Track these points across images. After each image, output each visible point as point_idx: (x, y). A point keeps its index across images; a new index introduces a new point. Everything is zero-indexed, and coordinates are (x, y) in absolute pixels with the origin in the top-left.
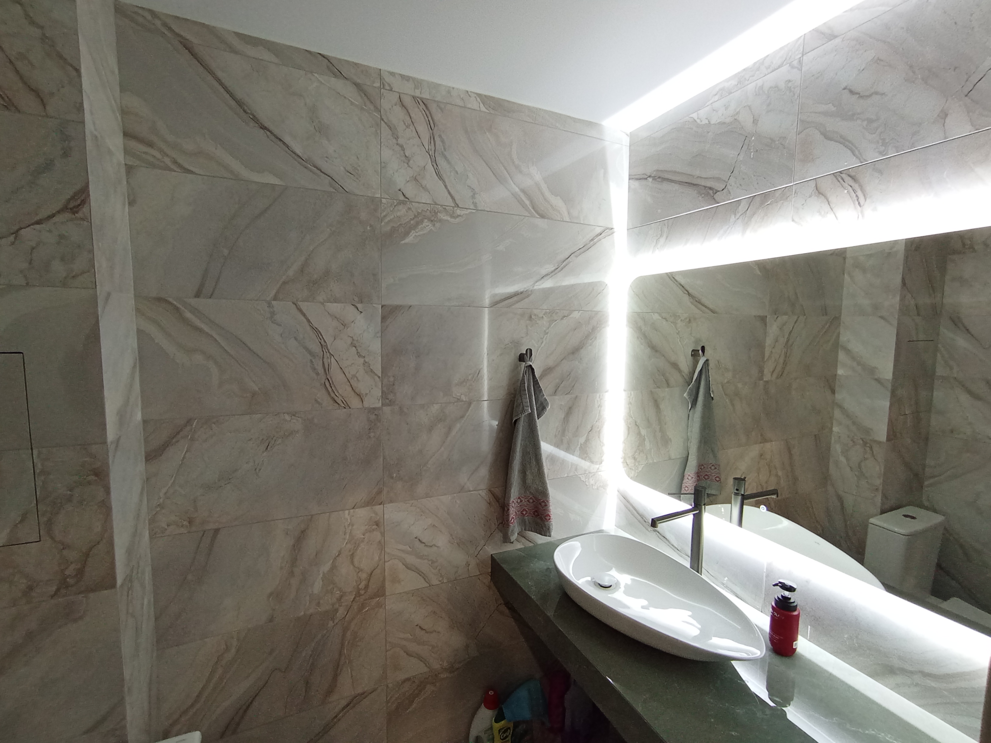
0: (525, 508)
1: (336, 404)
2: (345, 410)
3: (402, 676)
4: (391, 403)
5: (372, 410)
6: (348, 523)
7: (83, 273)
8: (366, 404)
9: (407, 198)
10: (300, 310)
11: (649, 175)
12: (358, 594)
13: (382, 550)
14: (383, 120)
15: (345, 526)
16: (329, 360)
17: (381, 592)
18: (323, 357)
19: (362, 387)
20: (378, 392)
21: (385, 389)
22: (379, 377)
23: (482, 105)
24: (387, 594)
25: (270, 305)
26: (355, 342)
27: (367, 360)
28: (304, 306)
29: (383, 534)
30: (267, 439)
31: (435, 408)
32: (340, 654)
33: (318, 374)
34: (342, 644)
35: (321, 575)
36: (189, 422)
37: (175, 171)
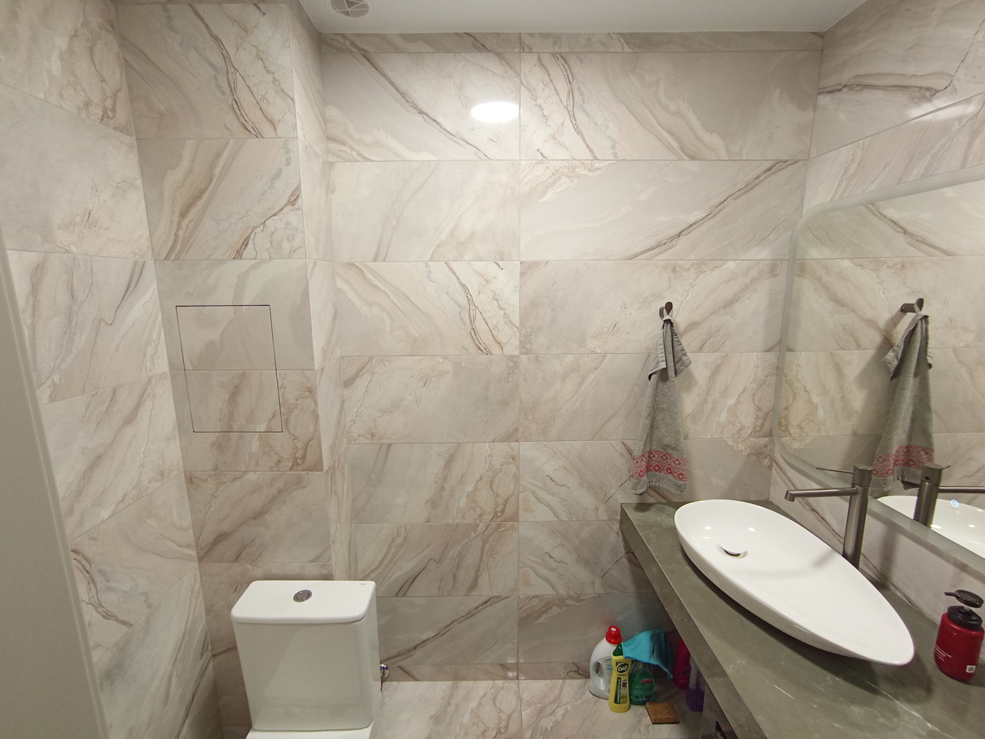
1: (480, 351)
2: (487, 356)
3: (531, 592)
4: (527, 352)
5: (511, 358)
6: (489, 454)
8: (506, 352)
9: (545, 157)
10: (451, 269)
11: (844, 85)
12: (495, 515)
13: (517, 482)
14: (523, 84)
15: (486, 456)
16: (474, 312)
17: (515, 518)
18: (469, 310)
19: (502, 337)
20: (516, 342)
21: (522, 339)
22: (517, 328)
23: (625, 45)
24: (520, 520)
25: (427, 266)
26: (496, 296)
27: (507, 313)
28: (453, 265)
29: (518, 468)
30: (425, 377)
31: (569, 359)
32: (481, 560)
33: (465, 324)
34: (482, 553)
35: (466, 494)
36: (370, 360)
37: (359, 161)
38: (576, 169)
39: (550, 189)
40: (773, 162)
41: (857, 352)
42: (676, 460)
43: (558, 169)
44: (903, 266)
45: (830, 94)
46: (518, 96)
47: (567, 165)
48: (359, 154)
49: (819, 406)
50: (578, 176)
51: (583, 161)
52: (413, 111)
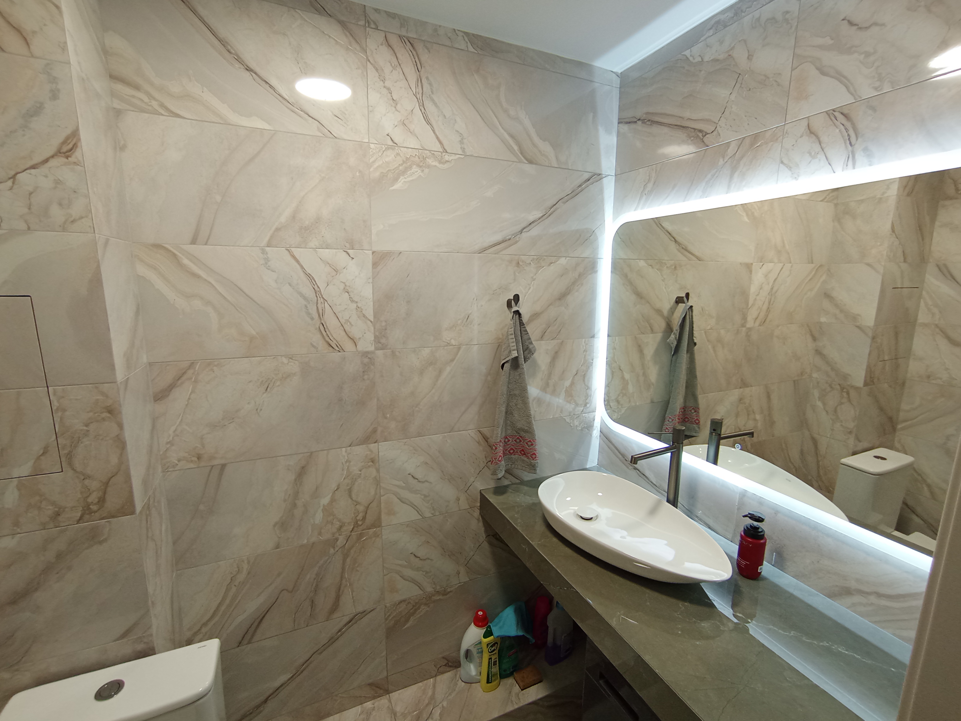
0: (512, 447)
1: (331, 348)
2: (340, 353)
3: (398, 597)
4: (383, 347)
5: (366, 354)
6: (346, 460)
7: (82, 218)
8: (360, 348)
9: (395, 143)
10: (293, 257)
11: (638, 118)
12: (356, 525)
13: (377, 485)
14: (369, 61)
15: (342, 463)
16: (323, 305)
17: (377, 524)
18: (317, 303)
19: (355, 332)
20: (370, 337)
21: (377, 334)
22: (371, 322)
23: (469, 44)
24: (383, 524)
25: (263, 252)
26: (347, 288)
27: (359, 306)
28: (297, 252)
29: (378, 471)
30: (266, 381)
31: (426, 352)
32: (342, 577)
33: (312, 319)
34: (343, 569)
35: (322, 508)
36: (192, 365)
37: (162, 115)
38: (427, 159)
39: (402, 177)
40: (591, 174)
41: (651, 335)
42: (528, 441)
43: (409, 157)
44: (675, 267)
45: (627, 124)
46: (365, 73)
47: (418, 154)
48: (162, 105)
49: (629, 381)
50: (429, 166)
51: (434, 152)
52: (237, 65)
